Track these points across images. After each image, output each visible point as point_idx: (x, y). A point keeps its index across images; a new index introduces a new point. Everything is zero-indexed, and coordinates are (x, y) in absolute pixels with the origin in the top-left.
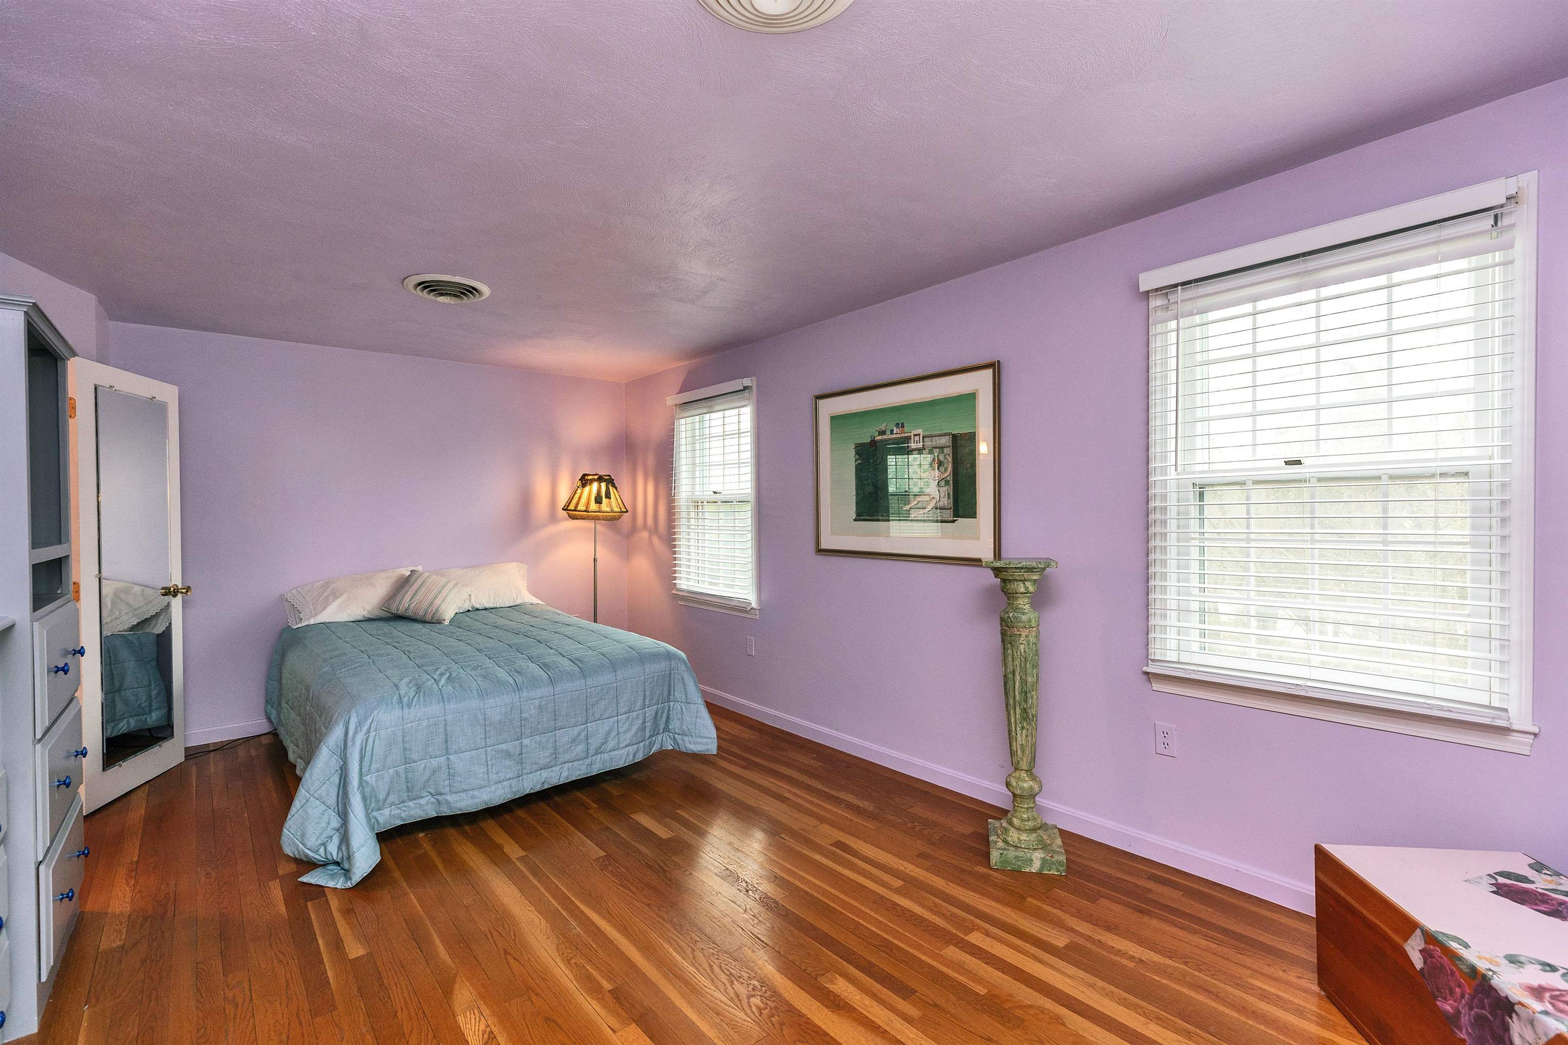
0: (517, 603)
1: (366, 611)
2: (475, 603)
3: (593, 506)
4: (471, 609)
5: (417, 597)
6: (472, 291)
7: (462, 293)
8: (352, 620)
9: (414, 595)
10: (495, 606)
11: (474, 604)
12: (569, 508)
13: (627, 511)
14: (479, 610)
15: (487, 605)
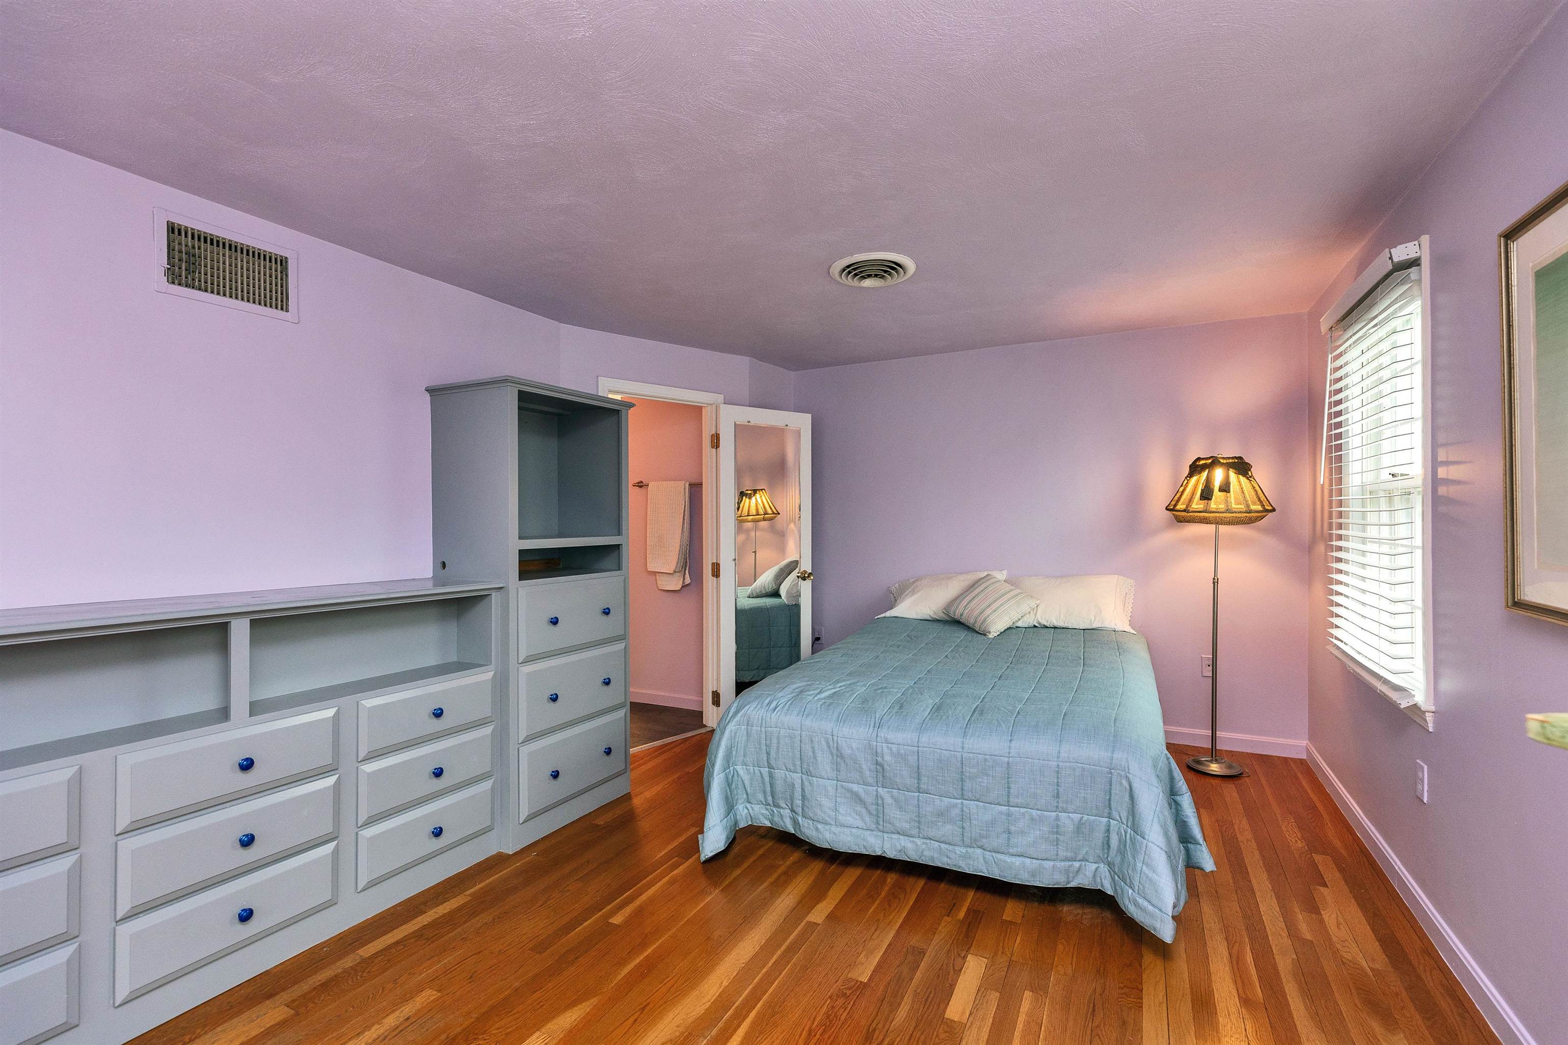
0: (1094, 626)
1: (932, 612)
2: (1042, 619)
3: (1197, 505)
4: (1037, 625)
5: (973, 604)
6: (893, 267)
7: (885, 272)
8: (920, 618)
9: (971, 601)
10: (1065, 625)
11: (1040, 621)
12: (1178, 507)
13: (1274, 510)
14: (1047, 627)
15: (1057, 624)
